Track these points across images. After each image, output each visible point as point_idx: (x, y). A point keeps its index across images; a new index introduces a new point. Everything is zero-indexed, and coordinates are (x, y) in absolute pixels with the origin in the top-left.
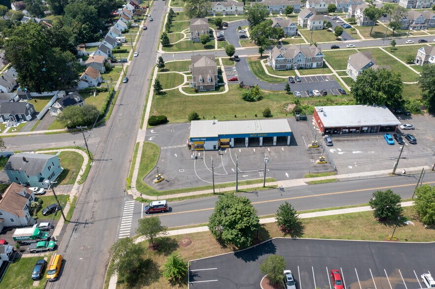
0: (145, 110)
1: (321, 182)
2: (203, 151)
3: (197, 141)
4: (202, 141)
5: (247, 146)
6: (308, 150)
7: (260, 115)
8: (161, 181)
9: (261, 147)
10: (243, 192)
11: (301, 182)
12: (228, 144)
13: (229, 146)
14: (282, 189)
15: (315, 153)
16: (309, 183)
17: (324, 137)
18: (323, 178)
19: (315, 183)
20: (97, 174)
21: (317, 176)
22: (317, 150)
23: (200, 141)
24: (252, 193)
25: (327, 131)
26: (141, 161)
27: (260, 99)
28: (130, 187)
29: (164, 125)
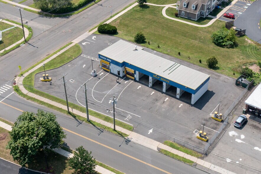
0: (111, 17)
1: (174, 156)
2: (108, 72)
3: (103, 59)
4: (107, 61)
5: (150, 86)
6: (205, 120)
7: (205, 63)
8: (46, 81)
9: (163, 93)
10: (92, 124)
11: (154, 145)
12: (132, 75)
13: (133, 78)
14: (128, 141)
15: (209, 127)
16: (160, 150)
17: (243, 115)
18: (181, 154)
19: (166, 153)
20: (15, 54)
21: (177, 149)
22: (216, 124)
23: (106, 60)
24: (99, 129)
25: (250, 110)
26: (55, 59)
27: (232, 46)
28: (22, 75)
29: (109, 36)
